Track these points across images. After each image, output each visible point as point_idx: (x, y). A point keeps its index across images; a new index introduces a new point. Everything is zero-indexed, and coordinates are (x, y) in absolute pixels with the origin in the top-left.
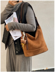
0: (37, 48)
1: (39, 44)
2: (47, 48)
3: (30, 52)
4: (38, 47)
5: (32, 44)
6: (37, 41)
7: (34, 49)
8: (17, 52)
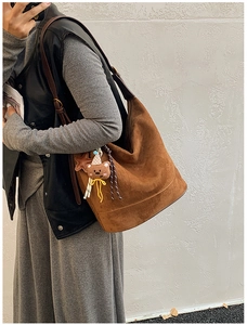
0: (151, 193)
1: (155, 175)
2: (182, 180)
3: (124, 213)
4: (153, 188)
5: (126, 180)
6: (143, 165)
7: (138, 200)
8: (61, 228)
